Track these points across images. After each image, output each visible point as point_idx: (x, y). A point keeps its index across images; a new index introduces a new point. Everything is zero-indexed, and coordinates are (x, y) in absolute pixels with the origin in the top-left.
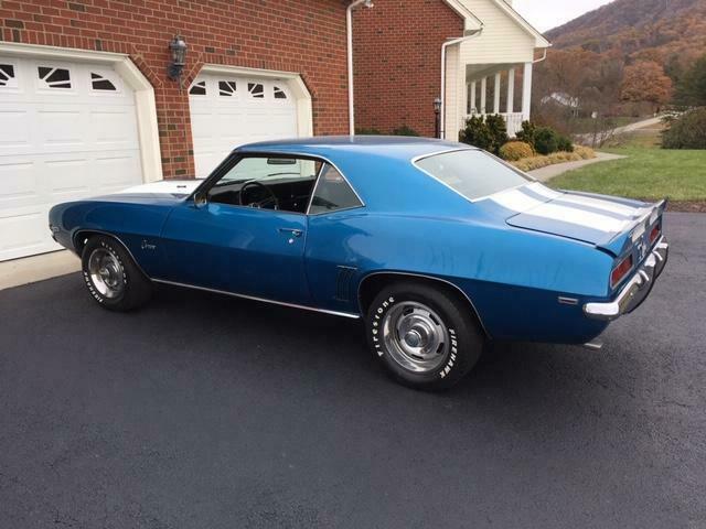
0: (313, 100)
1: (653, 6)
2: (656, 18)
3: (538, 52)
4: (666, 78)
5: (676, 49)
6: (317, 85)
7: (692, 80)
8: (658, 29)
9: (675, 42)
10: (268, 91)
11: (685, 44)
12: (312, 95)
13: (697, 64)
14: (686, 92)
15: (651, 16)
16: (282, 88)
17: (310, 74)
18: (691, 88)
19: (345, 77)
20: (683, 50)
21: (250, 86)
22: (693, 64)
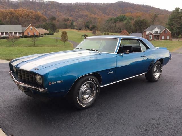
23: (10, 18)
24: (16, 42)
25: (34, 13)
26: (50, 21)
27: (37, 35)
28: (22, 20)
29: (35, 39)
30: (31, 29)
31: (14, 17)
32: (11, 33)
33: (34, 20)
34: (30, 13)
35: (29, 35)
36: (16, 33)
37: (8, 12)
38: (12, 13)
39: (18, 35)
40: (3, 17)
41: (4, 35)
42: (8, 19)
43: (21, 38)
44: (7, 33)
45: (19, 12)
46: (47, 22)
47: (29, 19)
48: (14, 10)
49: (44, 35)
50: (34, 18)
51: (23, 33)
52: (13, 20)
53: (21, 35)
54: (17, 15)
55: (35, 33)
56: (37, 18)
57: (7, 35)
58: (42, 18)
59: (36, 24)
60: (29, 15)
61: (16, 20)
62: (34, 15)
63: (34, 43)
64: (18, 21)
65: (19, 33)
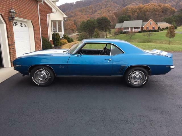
0: (34, 28)
1: (68, 8)
2: (69, 11)
3: (64, 18)
4: (75, 25)
5: (74, 19)
6: (34, 24)
7: (82, 26)
8: (70, 13)
9: (74, 17)
10: (23, 25)
11: (76, 18)
12: (33, 26)
13: (82, 22)
14: (81, 29)
15: (68, 10)
16: (26, 25)
17: (33, 21)
18: (82, 28)
19: (39, 22)
20: (76, 19)
21: (20, 23)
22: (81, 22)
23: (138, 13)
24: (133, 37)
25: (162, 6)
26: (179, 13)
27: (155, 29)
28: (149, 14)
29: (150, 34)
30: (151, 24)
31: (142, 12)
32: (132, 28)
33: (161, 13)
34: (158, 6)
35: (148, 30)
36: (135, 28)
37: (137, 8)
38: (141, 8)
39: (137, 30)
40: (132, 13)
41: (126, 30)
42: (136, 14)
43: (140, 33)
44: (128, 28)
45: (148, 7)
46: (175, 14)
47: (156, 13)
48: (143, 5)
49: (165, 29)
50: (161, 12)
51: (142, 28)
52: (140, 15)
53: (140, 30)
54: (145, 10)
55: (154, 27)
56: (165, 11)
57: (128, 30)
58: (170, 11)
59: (162, 17)
60: (157, 9)
61: (143, 15)
62: (162, 9)
63: (148, 38)
64: (145, 15)
65: (139, 28)
